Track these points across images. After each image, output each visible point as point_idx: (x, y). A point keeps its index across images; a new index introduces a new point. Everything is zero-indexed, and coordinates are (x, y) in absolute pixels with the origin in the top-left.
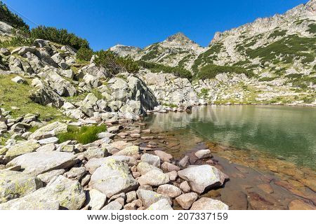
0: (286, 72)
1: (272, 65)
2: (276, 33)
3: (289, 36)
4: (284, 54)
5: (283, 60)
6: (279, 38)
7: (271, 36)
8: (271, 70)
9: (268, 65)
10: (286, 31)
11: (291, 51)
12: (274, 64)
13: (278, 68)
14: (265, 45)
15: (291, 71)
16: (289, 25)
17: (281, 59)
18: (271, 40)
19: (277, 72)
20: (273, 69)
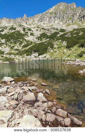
0: (14, 48)
1: (9, 44)
2: (12, 28)
3: (17, 31)
4: (14, 39)
5: (14, 42)
6: (13, 31)
7: (10, 29)
8: (9, 47)
9: (8, 44)
10: (16, 28)
11: (16, 39)
12: (10, 43)
13: (12, 46)
14: (8, 33)
15: (16, 48)
16: (17, 25)
17: (13, 41)
18: (10, 31)
19: (11, 48)
20: (10, 46)
